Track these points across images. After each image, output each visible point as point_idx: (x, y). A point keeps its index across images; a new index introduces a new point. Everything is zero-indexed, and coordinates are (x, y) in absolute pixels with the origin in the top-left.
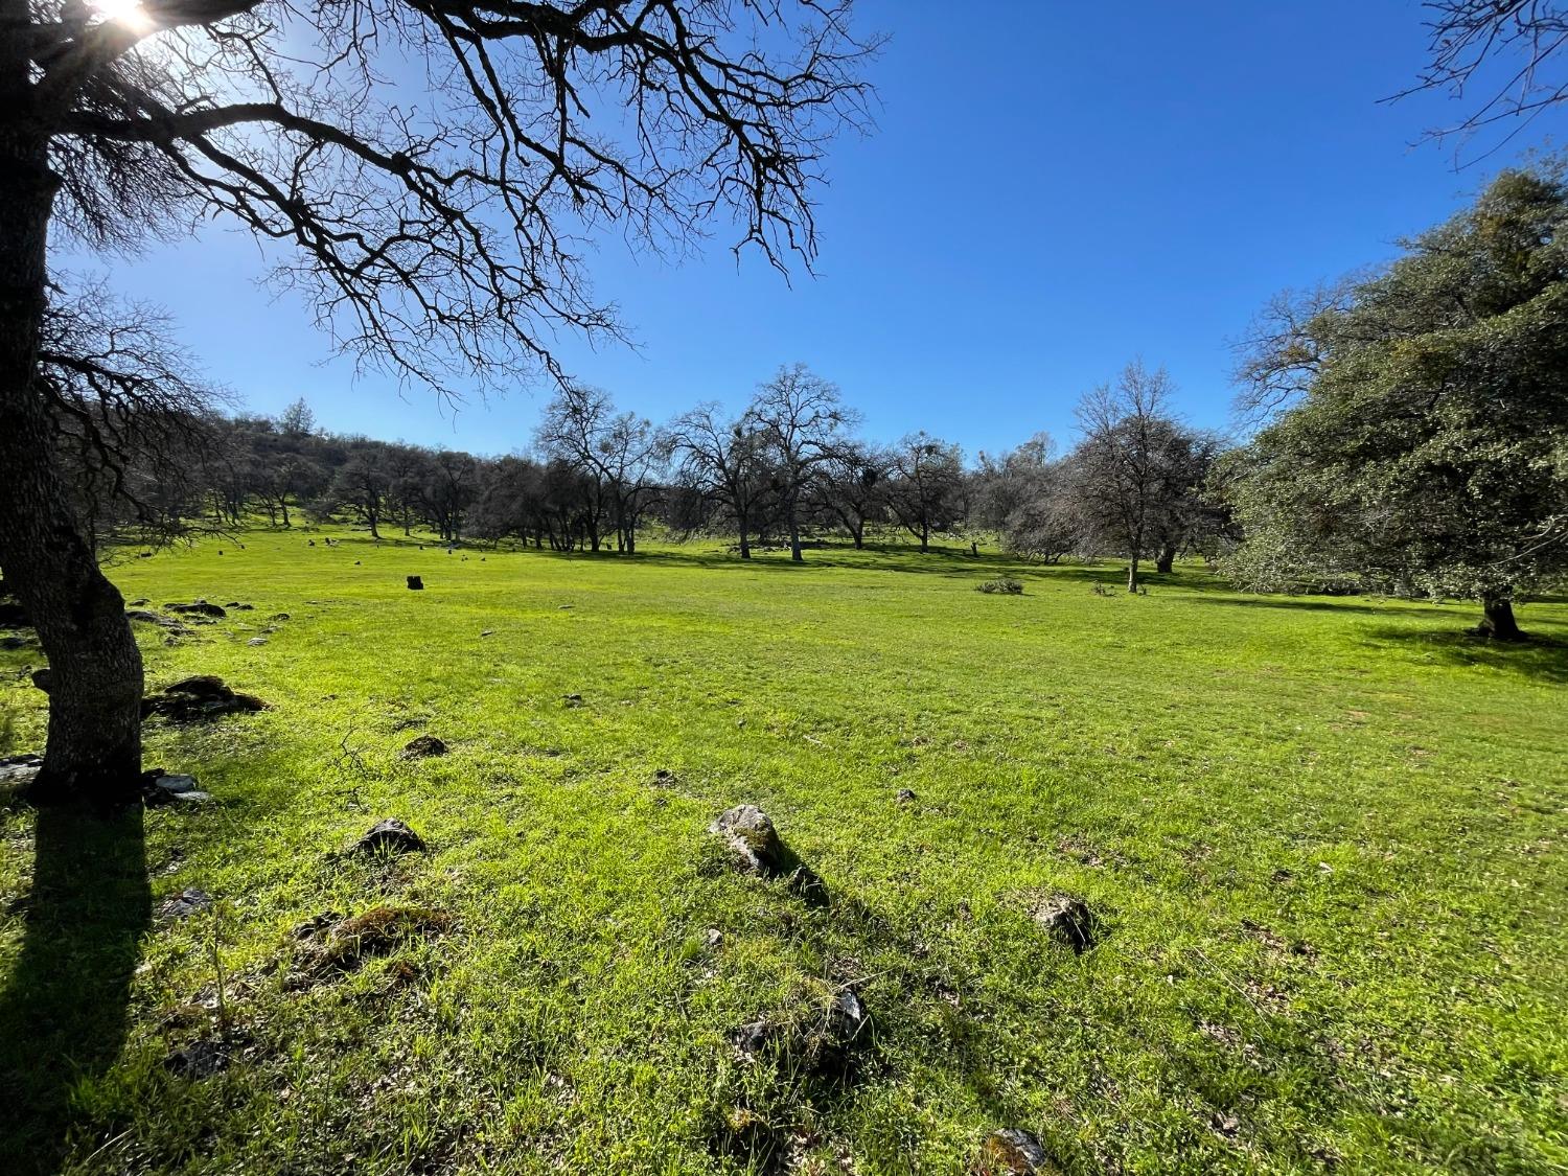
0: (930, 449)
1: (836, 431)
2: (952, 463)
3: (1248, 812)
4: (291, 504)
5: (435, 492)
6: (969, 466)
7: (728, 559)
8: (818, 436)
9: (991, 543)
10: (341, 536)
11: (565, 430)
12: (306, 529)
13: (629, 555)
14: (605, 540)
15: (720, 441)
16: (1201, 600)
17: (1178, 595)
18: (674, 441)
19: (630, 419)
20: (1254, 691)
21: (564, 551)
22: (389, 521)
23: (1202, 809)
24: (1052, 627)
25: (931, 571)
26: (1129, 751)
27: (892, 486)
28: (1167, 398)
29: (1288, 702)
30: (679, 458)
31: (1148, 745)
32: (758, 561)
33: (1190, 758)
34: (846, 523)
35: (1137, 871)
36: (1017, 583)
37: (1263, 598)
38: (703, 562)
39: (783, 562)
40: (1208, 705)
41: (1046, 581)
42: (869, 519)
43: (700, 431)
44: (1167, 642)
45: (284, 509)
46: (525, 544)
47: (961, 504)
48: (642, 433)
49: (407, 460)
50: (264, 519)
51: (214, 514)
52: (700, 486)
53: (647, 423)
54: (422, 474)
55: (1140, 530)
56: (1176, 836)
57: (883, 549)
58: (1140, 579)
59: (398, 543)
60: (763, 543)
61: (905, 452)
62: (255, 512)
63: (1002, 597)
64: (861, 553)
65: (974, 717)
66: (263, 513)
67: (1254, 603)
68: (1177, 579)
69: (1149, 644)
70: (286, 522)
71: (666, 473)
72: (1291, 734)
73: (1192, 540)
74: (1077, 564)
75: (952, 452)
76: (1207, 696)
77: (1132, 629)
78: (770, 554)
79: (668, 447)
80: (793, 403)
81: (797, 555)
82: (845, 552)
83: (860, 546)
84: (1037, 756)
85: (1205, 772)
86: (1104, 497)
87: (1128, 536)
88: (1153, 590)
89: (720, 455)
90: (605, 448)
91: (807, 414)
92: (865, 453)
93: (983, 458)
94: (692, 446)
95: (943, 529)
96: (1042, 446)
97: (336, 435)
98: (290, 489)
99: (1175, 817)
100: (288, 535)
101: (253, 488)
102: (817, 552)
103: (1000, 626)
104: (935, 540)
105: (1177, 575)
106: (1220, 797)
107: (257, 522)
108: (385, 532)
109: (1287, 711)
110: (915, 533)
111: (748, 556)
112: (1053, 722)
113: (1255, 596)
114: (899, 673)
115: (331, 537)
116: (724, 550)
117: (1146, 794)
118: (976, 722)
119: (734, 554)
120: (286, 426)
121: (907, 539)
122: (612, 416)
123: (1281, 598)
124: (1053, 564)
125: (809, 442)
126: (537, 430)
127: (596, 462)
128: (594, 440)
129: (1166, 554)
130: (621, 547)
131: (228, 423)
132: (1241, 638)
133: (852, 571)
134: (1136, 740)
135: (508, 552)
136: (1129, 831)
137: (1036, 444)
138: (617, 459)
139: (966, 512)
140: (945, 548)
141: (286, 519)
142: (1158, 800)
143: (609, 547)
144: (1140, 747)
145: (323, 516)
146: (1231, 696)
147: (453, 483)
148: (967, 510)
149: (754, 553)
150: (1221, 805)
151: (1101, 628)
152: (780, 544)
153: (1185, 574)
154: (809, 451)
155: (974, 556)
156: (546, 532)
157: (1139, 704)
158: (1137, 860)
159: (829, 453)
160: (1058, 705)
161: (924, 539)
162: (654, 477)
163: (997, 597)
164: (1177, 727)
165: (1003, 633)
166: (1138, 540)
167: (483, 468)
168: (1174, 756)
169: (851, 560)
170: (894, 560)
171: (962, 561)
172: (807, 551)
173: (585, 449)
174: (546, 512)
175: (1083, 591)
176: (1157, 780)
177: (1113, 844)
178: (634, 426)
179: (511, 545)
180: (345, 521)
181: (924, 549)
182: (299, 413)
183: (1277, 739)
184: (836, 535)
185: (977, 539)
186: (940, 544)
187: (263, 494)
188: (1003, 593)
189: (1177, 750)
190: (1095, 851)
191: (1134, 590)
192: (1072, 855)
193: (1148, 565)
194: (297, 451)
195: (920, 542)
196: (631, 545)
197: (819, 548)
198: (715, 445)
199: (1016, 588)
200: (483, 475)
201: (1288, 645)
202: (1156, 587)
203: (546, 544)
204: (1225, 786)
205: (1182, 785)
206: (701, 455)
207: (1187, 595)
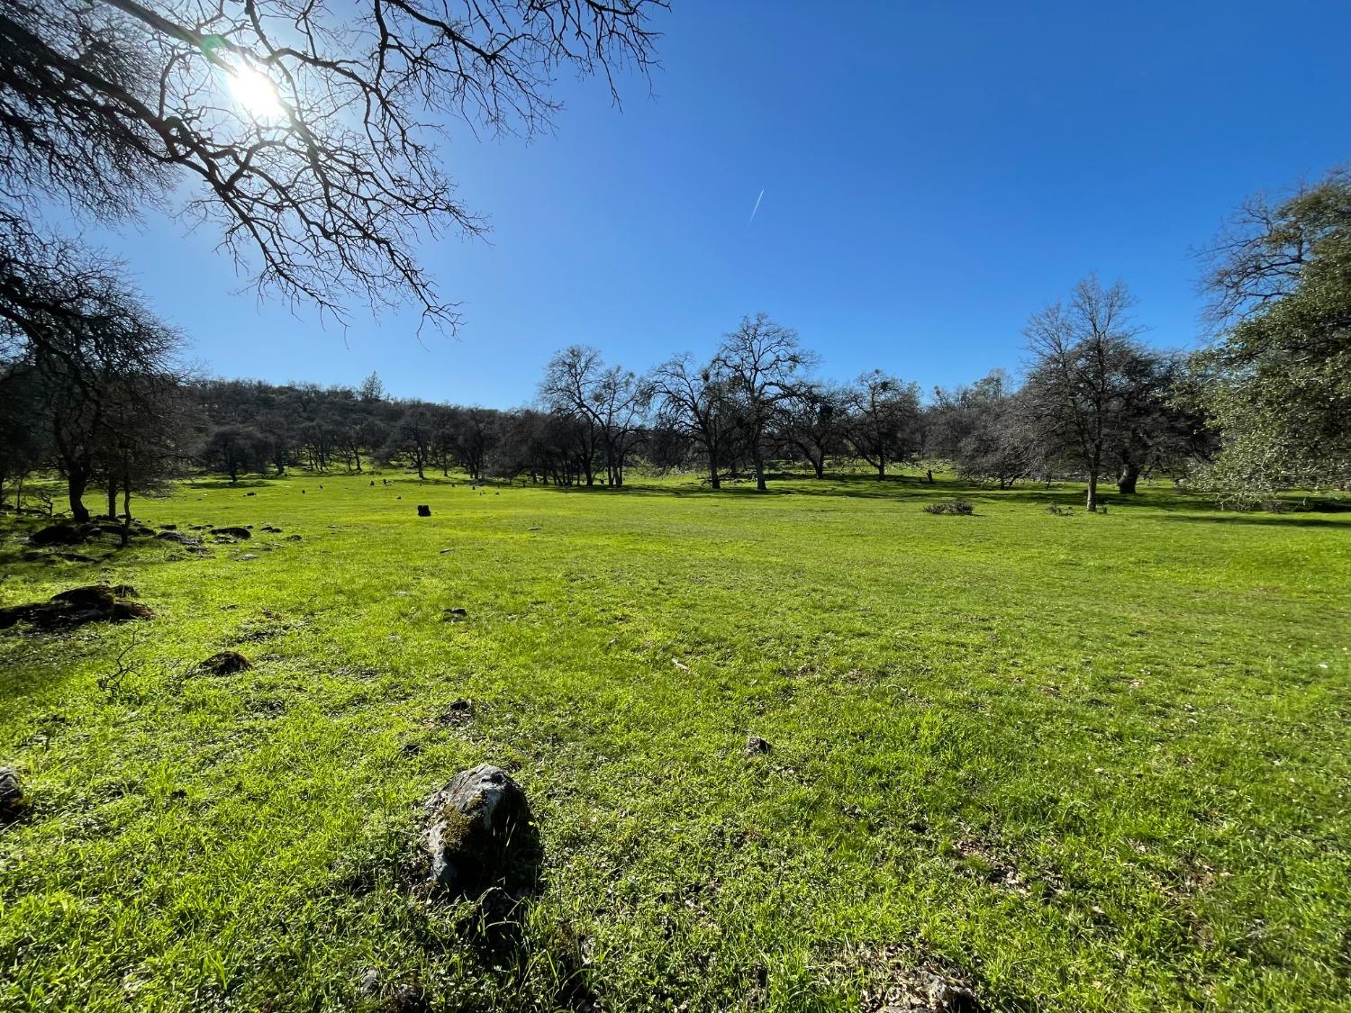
0: (885, 386)
1: (795, 373)
2: (909, 400)
3: (1268, 802)
4: (362, 454)
5: (466, 440)
6: (926, 401)
7: (701, 490)
8: (779, 378)
9: (945, 471)
10: (397, 477)
11: (564, 384)
12: (372, 473)
13: (617, 487)
14: (598, 476)
15: (692, 386)
16: (1168, 518)
17: (1144, 514)
18: (653, 389)
19: (617, 372)
20: (1246, 614)
21: (565, 486)
22: (433, 466)
23: (1191, 793)
24: (999, 545)
25: (885, 496)
26: (1077, 692)
27: (850, 420)
28: (1125, 312)
29: (1297, 630)
30: (658, 403)
31: (1105, 684)
32: (726, 491)
33: (1167, 706)
34: (808, 456)
35: (1080, 906)
36: (967, 504)
37: (1243, 515)
38: (678, 492)
39: (749, 492)
40: (1188, 632)
41: (1001, 503)
42: (829, 453)
43: (675, 379)
44: (1132, 559)
45: (357, 458)
46: (535, 481)
47: (918, 437)
48: (627, 383)
49: (446, 416)
50: (343, 466)
51: (308, 463)
52: (676, 427)
53: (632, 375)
54: (456, 426)
55: (1098, 447)
56: (1150, 840)
57: (842, 478)
58: (1099, 500)
59: (437, 482)
60: (734, 475)
61: (864, 390)
62: (337, 461)
63: (951, 518)
64: (822, 482)
65: (882, 641)
66: (342, 462)
67: (1233, 520)
68: (1144, 499)
69: (1111, 563)
70: (359, 468)
71: (647, 418)
72: (1315, 674)
73: (1158, 458)
74: (1035, 488)
75: (909, 389)
76: (1186, 620)
77: (1091, 547)
78: (739, 485)
79: (646, 395)
80: (755, 348)
81: (762, 485)
82: (807, 482)
83: (820, 476)
84: (949, 695)
85: (1192, 728)
86: (1058, 417)
87: (1085, 454)
88: (1114, 510)
89: (693, 399)
90: (597, 398)
91: (769, 358)
92: (821, 391)
93: (938, 393)
94: (669, 392)
95: (899, 459)
96: (998, 381)
97: (399, 400)
98: (362, 442)
99: (1147, 804)
100: (357, 478)
101: (334, 442)
102: (782, 482)
103: (943, 543)
104: (891, 470)
105: (1141, 495)
106: (1219, 771)
107: (338, 468)
108: (430, 474)
109: (1299, 643)
110: (872, 464)
111: (719, 487)
112: (979, 649)
113: (1234, 514)
114: (814, 590)
115: (387, 478)
116: (699, 483)
117: (1101, 761)
118: (883, 648)
119: (707, 485)
120: (363, 394)
121: (865, 469)
122: (602, 370)
123: (1265, 515)
124: (1007, 489)
125: (771, 384)
126: (540, 385)
127: (589, 409)
128: (587, 392)
129: (1129, 475)
130: (611, 481)
131: (323, 394)
132: (1225, 554)
133: (808, 497)
134: (1088, 678)
135: (520, 487)
136: (1072, 826)
137: (993, 379)
138: (606, 406)
139: (923, 443)
140: (902, 476)
141: (358, 465)
142: (1120, 771)
143: (602, 482)
144: (1094, 687)
145: (384, 462)
146: (1216, 622)
147: (479, 432)
148: (923, 441)
149: (724, 484)
150: (1223, 786)
151: (1055, 546)
152: (749, 477)
153: (1150, 495)
154: (772, 391)
155: (929, 482)
156: (550, 469)
157: (1094, 630)
158: (1081, 885)
159: (789, 392)
160: (990, 629)
161: (881, 468)
162: (637, 421)
163: (945, 517)
164: (1147, 660)
165: (945, 551)
166: (1097, 458)
167: (501, 418)
168: (1143, 702)
169: (811, 489)
170: (852, 487)
171: (917, 487)
172: (773, 482)
173: (580, 398)
174: (549, 453)
175: (1036, 512)
176: (1119, 737)
177: (1045, 847)
178: (620, 378)
179: (524, 482)
180: (401, 466)
181: (881, 477)
182: (372, 383)
183: (1295, 681)
184: (801, 467)
185: (933, 468)
186: (898, 473)
187: (342, 446)
188: (953, 514)
189: (1147, 693)
190: (1012, 858)
191: (1093, 509)
192: (974, 864)
193: (1110, 487)
194: (370, 413)
195: (877, 472)
196: (620, 480)
197: (785, 479)
198: (688, 390)
199: (966, 509)
200: (501, 424)
201: (1286, 563)
202: (1118, 508)
203: (550, 480)
204: (1226, 752)
205: (1157, 748)
206: (675, 399)
207: (1155, 513)
